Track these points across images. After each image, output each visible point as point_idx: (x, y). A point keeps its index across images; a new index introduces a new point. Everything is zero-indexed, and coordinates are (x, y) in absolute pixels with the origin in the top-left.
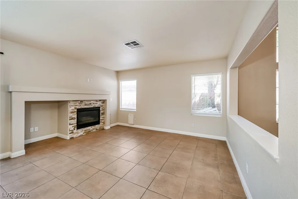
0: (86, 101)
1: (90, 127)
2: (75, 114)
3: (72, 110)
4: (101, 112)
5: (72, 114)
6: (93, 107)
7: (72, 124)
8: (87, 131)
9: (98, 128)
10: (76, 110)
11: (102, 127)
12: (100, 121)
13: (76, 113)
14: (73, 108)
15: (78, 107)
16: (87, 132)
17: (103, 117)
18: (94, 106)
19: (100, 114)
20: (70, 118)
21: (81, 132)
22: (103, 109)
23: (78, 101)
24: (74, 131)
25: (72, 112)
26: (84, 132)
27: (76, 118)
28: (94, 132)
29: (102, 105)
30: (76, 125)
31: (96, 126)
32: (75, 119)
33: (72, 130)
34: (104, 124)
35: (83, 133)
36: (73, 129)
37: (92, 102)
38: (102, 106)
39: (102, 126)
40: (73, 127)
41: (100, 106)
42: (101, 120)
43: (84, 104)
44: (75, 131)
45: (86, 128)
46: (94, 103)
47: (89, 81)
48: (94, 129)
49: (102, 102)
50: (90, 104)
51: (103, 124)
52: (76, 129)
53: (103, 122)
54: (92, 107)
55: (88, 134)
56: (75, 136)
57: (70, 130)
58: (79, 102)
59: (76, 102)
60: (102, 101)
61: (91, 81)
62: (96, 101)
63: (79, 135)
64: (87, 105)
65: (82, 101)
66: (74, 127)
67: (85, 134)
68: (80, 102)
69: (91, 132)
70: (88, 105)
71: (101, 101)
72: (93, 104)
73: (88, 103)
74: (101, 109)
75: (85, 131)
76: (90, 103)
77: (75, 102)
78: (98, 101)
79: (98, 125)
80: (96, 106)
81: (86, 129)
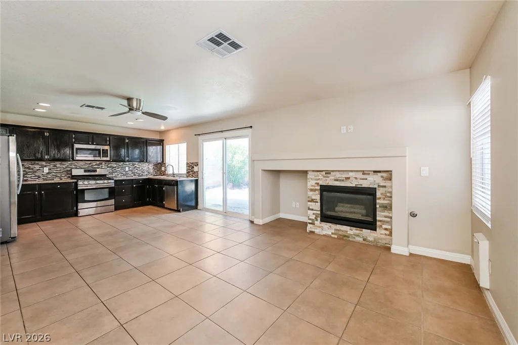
0: (337, 173)
1: (349, 227)
2: (317, 194)
3: (312, 186)
4: (378, 201)
5: (312, 193)
6: (354, 186)
7: (312, 210)
8: (340, 233)
9: (371, 239)
10: (319, 188)
11: (384, 242)
12: (378, 223)
13: (318, 192)
14: (313, 182)
15: (321, 183)
16: (341, 235)
17: (386, 217)
18: (357, 184)
19: (378, 206)
20: (309, 199)
21: (328, 229)
22: (388, 195)
23: (322, 171)
24: (316, 222)
25: (312, 190)
26: (333, 232)
27: (319, 201)
28: (358, 243)
29: (381, 185)
30: (319, 212)
31: (364, 230)
32: (317, 202)
33: (313, 220)
34: (391, 234)
35: (332, 234)
36: (314, 218)
37: (351, 174)
38: (385, 187)
39: (385, 239)
40: (313, 214)
41: (376, 186)
42: (380, 221)
43: (333, 178)
44: (318, 223)
45: (339, 227)
46: (356, 178)
47: (345, 132)
48: (358, 236)
49: (382, 177)
50: (348, 178)
51: (386, 235)
52: (319, 219)
53: (386, 229)
54: (351, 185)
55: (343, 239)
56: (317, 231)
57: (310, 217)
58: (324, 173)
59: (318, 173)
60: (385, 175)
61: (349, 131)
62: (364, 173)
63: (324, 233)
64: (340, 180)
65: (328, 172)
66: (315, 216)
67: (336, 236)
68: (326, 173)
69: (351, 239)
70: (343, 180)
71: (380, 174)
72: (354, 180)
73: (340, 176)
74: (378, 194)
75: (336, 230)
76: (348, 176)
77: (316, 173)
78: (369, 174)
79: (369, 231)
80: (363, 186)
81: (339, 229)
